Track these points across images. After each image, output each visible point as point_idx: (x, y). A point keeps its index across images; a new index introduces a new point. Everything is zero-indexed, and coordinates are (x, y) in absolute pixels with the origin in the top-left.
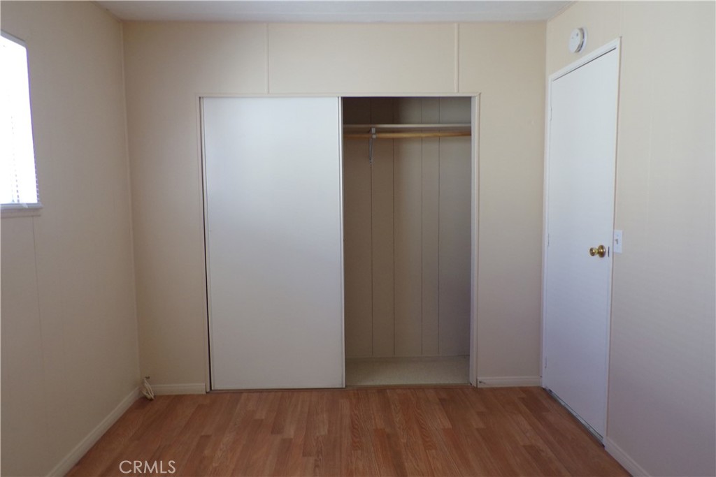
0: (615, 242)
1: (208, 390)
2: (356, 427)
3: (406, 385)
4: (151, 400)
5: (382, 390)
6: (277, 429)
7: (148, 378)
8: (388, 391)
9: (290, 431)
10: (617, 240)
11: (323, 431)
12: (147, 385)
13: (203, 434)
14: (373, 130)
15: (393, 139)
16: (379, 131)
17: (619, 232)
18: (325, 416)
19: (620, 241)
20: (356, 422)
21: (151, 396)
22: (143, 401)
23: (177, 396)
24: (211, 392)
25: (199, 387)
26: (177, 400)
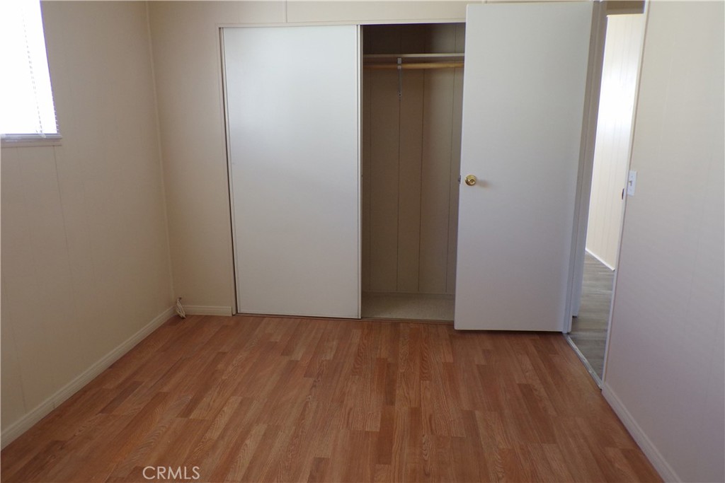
0: (629, 184)
1: (234, 313)
2: (361, 355)
3: (421, 320)
4: (183, 318)
5: (395, 324)
6: (287, 351)
7: (180, 298)
8: (401, 324)
9: (299, 354)
10: (631, 182)
11: (329, 356)
12: (179, 305)
13: (220, 351)
14: (400, 61)
15: (424, 70)
16: (405, 61)
17: (633, 173)
18: (335, 343)
19: (633, 183)
20: (362, 350)
21: (183, 315)
22: (177, 319)
23: (206, 316)
24: (237, 314)
25: (226, 310)
26: (206, 319)
